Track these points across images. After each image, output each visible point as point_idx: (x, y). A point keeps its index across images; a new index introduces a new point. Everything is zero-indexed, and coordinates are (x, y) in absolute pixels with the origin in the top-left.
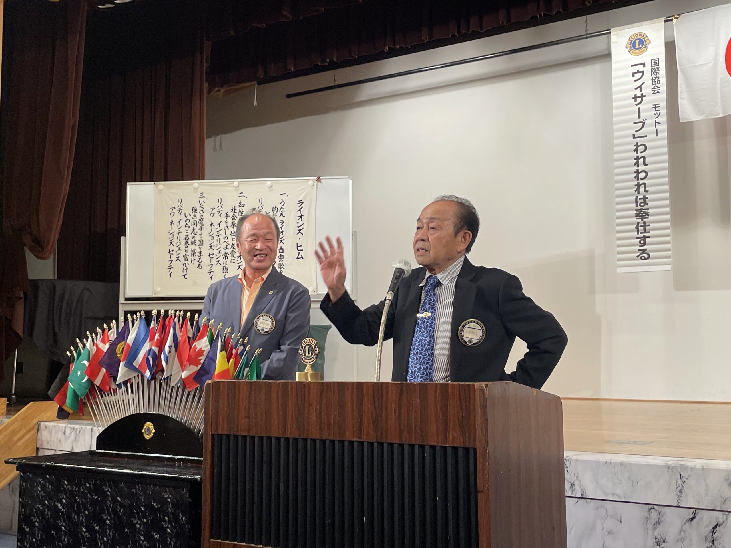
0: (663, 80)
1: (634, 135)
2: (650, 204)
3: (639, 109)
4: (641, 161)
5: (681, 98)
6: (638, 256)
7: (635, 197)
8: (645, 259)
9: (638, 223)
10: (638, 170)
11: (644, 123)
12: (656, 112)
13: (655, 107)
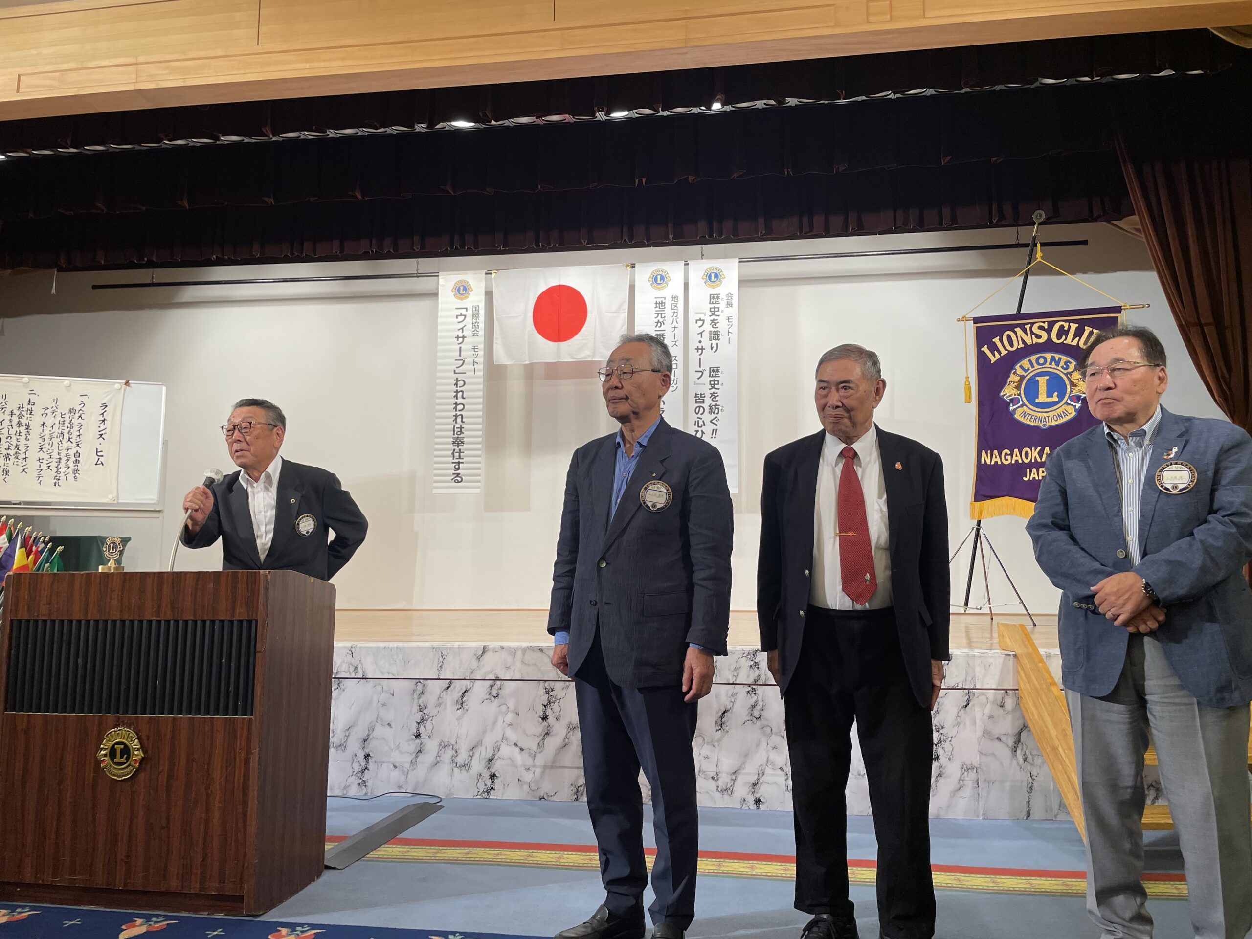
0: (482, 326)
1: (455, 371)
2: (466, 433)
3: (460, 348)
4: (460, 394)
5: (496, 343)
6: (452, 479)
7: (452, 427)
8: (458, 482)
9: (454, 450)
10: (456, 402)
11: (464, 361)
12: (474, 353)
13: (474, 349)
